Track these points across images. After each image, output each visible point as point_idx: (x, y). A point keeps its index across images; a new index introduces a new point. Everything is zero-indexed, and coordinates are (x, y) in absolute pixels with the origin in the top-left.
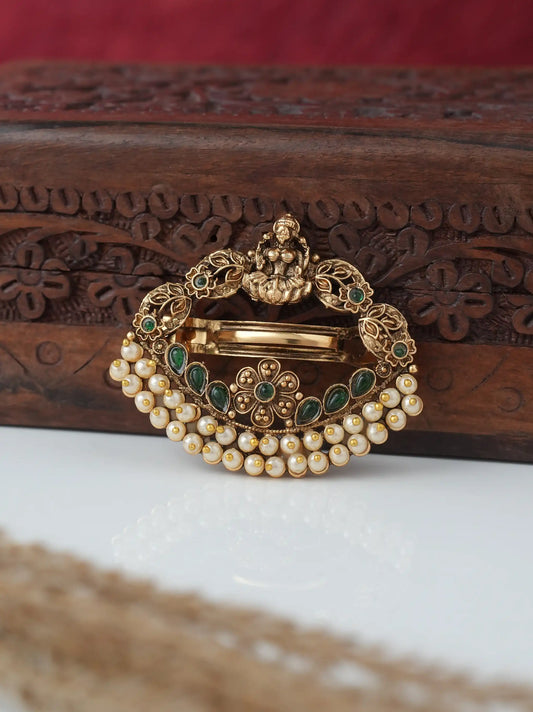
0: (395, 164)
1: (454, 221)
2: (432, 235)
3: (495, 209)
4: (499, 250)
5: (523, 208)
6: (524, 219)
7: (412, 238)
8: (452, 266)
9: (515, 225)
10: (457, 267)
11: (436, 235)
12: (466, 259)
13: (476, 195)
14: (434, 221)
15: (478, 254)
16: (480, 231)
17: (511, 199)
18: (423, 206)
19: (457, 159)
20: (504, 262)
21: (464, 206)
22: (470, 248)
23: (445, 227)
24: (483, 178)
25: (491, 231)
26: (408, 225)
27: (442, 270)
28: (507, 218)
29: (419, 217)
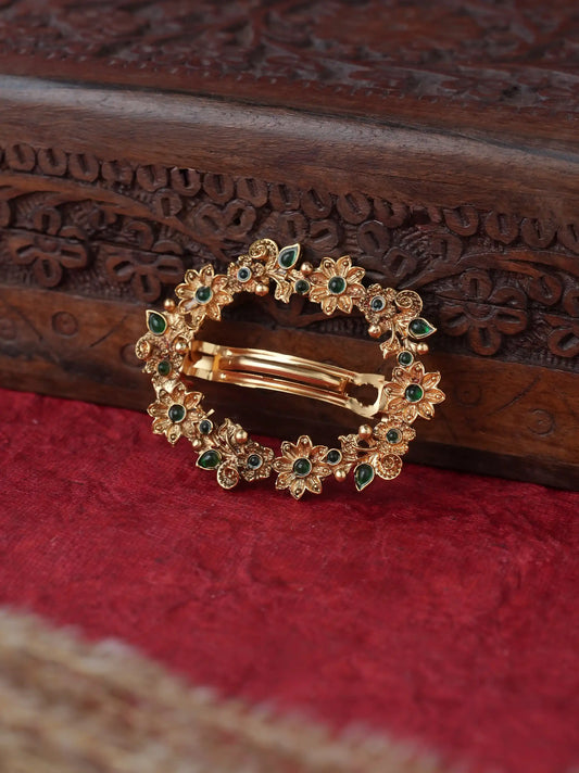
0: (430, 163)
1: (491, 229)
2: (466, 241)
3: (535, 221)
4: (537, 265)
5: (565, 225)
6: (565, 235)
7: (445, 243)
8: (486, 278)
9: (555, 240)
10: (491, 278)
11: (472, 242)
12: (502, 271)
13: (515, 205)
14: (469, 228)
15: (512, 266)
16: (517, 241)
17: (552, 213)
18: (458, 210)
19: (497, 164)
20: (542, 278)
21: (501, 215)
22: (508, 259)
23: (480, 232)
24: (523, 187)
25: (529, 243)
27: (475, 280)
28: (548, 233)
29: (454, 221)
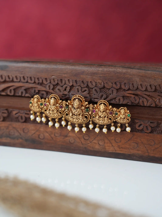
0: (109, 73)
1: (123, 87)
2: (117, 90)
3: (133, 84)
4: (133, 94)
5: (140, 84)
6: (140, 87)
7: (113, 91)
8: (122, 98)
9: (138, 88)
10: (123, 98)
11: (119, 90)
12: (126, 96)
13: (128, 80)
14: (118, 87)
15: (128, 95)
16: (129, 89)
17: (137, 81)
18: (115, 83)
20: (134, 97)
21: (125, 83)
22: (126, 94)
23: (120, 88)
24: (130, 76)
25: (132, 89)
26: (112, 88)
27: (120, 99)
28: (136, 87)
29: (114, 86)
